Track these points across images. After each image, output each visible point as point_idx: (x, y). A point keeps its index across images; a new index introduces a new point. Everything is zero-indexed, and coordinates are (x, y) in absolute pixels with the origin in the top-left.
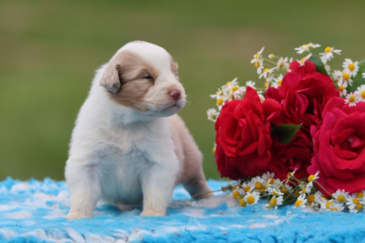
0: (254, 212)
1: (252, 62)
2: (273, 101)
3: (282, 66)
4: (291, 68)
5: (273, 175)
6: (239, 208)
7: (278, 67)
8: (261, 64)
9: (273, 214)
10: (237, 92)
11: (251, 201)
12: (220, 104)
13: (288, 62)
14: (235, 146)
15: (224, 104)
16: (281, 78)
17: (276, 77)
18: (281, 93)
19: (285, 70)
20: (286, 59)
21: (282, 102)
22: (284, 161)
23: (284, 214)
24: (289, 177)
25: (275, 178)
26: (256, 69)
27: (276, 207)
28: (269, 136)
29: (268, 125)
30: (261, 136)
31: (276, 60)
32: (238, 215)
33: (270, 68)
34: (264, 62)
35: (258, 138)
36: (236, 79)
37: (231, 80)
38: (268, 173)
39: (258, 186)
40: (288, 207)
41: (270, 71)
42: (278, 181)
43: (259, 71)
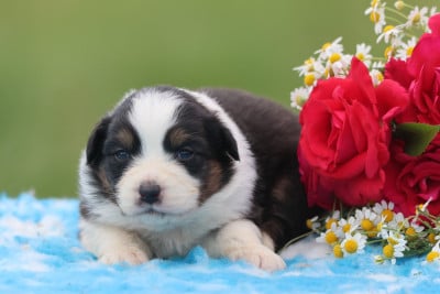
0: (356, 267)
1: (367, 12)
2: (396, 86)
3: (416, 21)
4: (431, 25)
5: (391, 206)
6: (332, 260)
7: (409, 24)
8: (382, 16)
9: (387, 273)
10: (338, 65)
11: (352, 250)
12: (310, 84)
13: (428, 14)
14: (326, 159)
15: (315, 83)
16: (413, 43)
17: (405, 40)
18: (412, 71)
19: (422, 30)
20: (425, 10)
21: (413, 85)
22: (412, 185)
23: (406, 273)
24: (417, 213)
25: (396, 211)
26: (372, 25)
27: (394, 261)
28: (385, 147)
29: (384, 127)
30: (371, 146)
31: (407, 11)
32: (329, 273)
33: (395, 24)
34: (386, 12)
35: (365, 149)
36: (340, 39)
37: (331, 41)
38: (384, 202)
39: (366, 225)
40: (415, 261)
41: (395, 31)
42: (400, 216)
43: (378, 28)
